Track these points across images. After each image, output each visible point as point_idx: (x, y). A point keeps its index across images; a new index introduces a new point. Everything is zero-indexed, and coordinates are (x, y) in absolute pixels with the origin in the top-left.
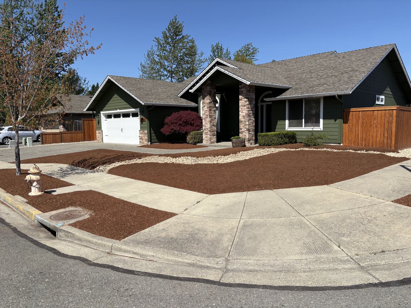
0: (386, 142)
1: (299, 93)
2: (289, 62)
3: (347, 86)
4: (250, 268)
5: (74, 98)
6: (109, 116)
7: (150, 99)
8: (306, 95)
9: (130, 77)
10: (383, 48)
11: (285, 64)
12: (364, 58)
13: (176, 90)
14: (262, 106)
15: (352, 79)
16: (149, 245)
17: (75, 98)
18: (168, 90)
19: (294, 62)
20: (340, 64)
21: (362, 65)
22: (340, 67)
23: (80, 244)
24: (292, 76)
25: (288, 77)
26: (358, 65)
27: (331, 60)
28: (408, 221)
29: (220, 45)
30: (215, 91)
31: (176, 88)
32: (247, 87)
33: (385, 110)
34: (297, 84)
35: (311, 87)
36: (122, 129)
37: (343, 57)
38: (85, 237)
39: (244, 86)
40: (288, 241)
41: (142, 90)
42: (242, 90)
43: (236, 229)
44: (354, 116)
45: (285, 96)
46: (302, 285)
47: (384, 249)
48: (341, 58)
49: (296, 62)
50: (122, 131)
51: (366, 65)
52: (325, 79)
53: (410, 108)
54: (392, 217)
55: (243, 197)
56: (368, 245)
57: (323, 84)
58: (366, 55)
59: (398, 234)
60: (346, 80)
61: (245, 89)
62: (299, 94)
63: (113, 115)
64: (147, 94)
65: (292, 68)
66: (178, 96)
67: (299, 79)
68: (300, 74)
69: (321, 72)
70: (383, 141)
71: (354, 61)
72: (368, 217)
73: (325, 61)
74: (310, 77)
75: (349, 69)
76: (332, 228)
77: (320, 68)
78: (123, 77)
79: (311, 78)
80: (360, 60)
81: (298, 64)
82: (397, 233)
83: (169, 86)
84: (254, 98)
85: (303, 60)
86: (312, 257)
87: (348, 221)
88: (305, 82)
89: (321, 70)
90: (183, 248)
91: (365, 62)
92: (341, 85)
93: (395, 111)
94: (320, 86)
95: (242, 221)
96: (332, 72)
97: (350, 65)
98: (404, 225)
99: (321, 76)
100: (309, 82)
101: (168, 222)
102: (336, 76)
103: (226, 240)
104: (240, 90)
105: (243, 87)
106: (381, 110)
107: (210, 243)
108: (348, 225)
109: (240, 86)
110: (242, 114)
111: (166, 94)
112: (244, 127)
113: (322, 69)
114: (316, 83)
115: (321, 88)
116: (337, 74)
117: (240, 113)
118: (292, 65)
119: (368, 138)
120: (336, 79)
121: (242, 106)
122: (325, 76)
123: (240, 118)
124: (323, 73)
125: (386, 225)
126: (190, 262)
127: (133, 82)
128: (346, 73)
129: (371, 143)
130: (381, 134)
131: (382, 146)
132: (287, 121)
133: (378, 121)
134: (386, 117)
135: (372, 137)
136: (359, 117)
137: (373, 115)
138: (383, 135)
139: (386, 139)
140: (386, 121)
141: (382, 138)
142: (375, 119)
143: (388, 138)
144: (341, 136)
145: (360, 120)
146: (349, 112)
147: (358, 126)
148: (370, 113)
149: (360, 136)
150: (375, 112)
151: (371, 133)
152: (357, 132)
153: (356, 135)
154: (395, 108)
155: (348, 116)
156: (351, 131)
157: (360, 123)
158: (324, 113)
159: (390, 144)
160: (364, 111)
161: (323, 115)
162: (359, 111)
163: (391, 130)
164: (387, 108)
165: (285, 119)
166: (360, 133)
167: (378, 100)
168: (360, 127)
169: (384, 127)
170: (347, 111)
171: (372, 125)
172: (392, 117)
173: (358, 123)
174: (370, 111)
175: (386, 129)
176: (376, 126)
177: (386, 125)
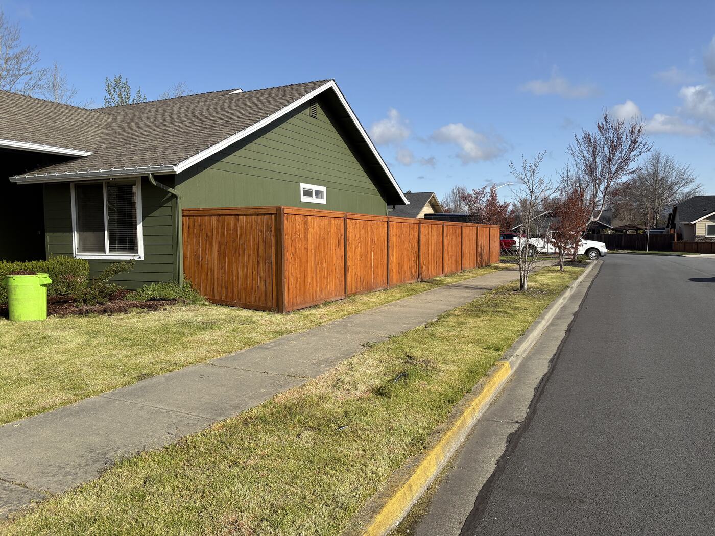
0: (263, 290)
29: (123, 80)
33: (258, 215)
44: (204, 227)
70: (258, 287)
93: (273, 216)
119: (231, 279)
129: (236, 290)
130: (254, 270)
131: (257, 299)
132: (75, 236)
133: (246, 241)
134: (261, 231)
135: (238, 278)
136: (211, 231)
137: (236, 225)
138: (257, 273)
139: (263, 283)
140: (261, 241)
141: (257, 280)
142: (241, 235)
143: (265, 280)
144: (179, 275)
145: (214, 236)
146: (193, 216)
147: (211, 251)
148: (232, 219)
149: (216, 276)
150: (240, 218)
151: (235, 267)
152: (210, 265)
153: (210, 272)
154: (274, 211)
155: (191, 226)
156: (198, 263)
157: (214, 244)
158: (144, 218)
159: (271, 295)
160: (220, 215)
161: (142, 223)
162: (211, 216)
163: (270, 262)
164: (260, 210)
165: (71, 232)
166: (216, 268)
167: (308, 193)
168: (215, 253)
169: (258, 255)
170: (190, 215)
171: (236, 250)
172: (271, 231)
173: (211, 244)
174: (232, 215)
175: (261, 260)
176: (244, 251)
177: (260, 250)
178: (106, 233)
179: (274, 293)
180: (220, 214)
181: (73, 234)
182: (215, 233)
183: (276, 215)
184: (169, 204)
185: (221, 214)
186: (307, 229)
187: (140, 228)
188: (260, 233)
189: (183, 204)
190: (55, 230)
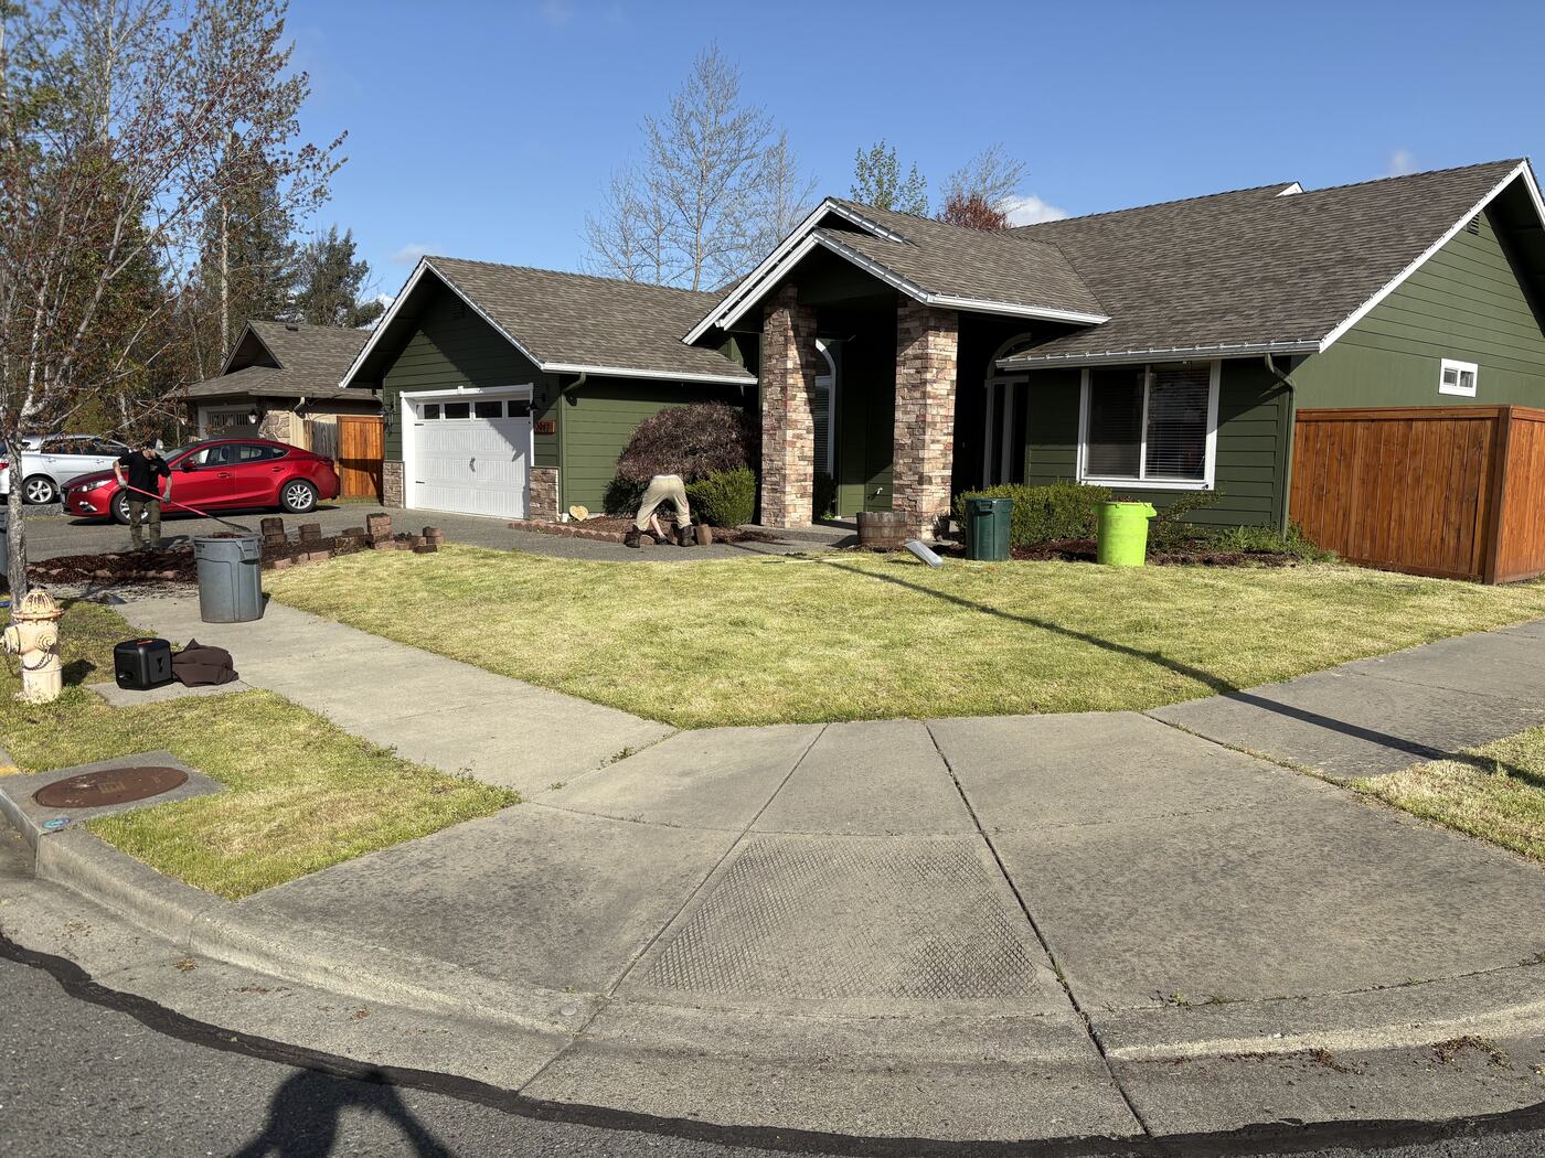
0: (1452, 544)
1: (1128, 341)
2: (1118, 222)
3: (1313, 323)
4: (674, 1040)
5: (319, 338)
6: (431, 411)
7: (573, 348)
8: (1153, 352)
9: (508, 263)
10: (1479, 174)
11: (1101, 231)
12: (1396, 214)
13: (680, 320)
14: (1000, 390)
15: (1336, 293)
16: (333, 925)
17: (324, 336)
18: (648, 318)
19: (1137, 221)
20: (1304, 232)
21: (1385, 239)
22: (1302, 245)
23: (97, 905)
24: (1116, 277)
25: (1102, 281)
26: (1370, 240)
27: (1271, 218)
28: (1384, 875)
29: (888, 152)
30: (814, 325)
31: (683, 311)
32: (927, 314)
33: (1456, 419)
34: (1128, 308)
35: (1178, 322)
36: (473, 460)
37: (1321, 209)
38: (115, 880)
39: (914, 312)
40: (876, 932)
41: (546, 316)
42: (906, 325)
43: (703, 875)
44: (1337, 439)
45: (1078, 351)
46: (829, 1127)
47: (1227, 993)
48: (1313, 210)
49: (1143, 221)
50: (471, 465)
51: (1403, 238)
52: (1237, 293)
53: (1543, 411)
54: (1322, 857)
55: (798, 746)
56: (1172, 971)
57: (1226, 313)
58: (1408, 199)
59: (1314, 931)
60: (1314, 296)
61: (917, 324)
62: (1126, 349)
63: (442, 408)
64: (565, 332)
65: (1122, 244)
66: (685, 340)
67: (1140, 289)
68: (1147, 269)
69: (1227, 262)
70: (1442, 539)
71: (1358, 225)
72: (1230, 852)
73: (1251, 221)
74: (1181, 282)
75: (1333, 255)
76: (1071, 889)
77: (1227, 247)
78: (482, 264)
79: (1187, 285)
80: (1381, 219)
81: (1148, 230)
82: (1312, 923)
83: (658, 303)
84: (954, 357)
85: (1172, 215)
86: (932, 1010)
87: (1146, 862)
88: (1158, 302)
89: (1229, 257)
90: (455, 942)
91: (1400, 228)
92: (1290, 317)
93: (1489, 423)
94: (1214, 320)
95: (744, 842)
96: (1267, 264)
97: (1341, 239)
98: (1354, 893)
99: (1224, 281)
100: (1174, 303)
101: (460, 832)
102: (1278, 282)
103: (644, 916)
104: (900, 326)
105: (911, 316)
106: (1441, 419)
107: (573, 929)
108: (1140, 880)
109: (900, 311)
110: (906, 418)
111: (640, 331)
112: (910, 470)
113: (1233, 252)
114: (1198, 308)
115: (1218, 326)
116: (1282, 272)
117: (899, 415)
118: (1127, 235)
119: (1385, 525)
120: (1278, 294)
121: (904, 386)
122: (1238, 280)
123: (896, 431)
124: (1231, 266)
125: (1283, 888)
126: (451, 1003)
127: (517, 285)
128: (1320, 269)
129: (1393, 545)
130: (1435, 512)
131: (1438, 560)
132: (1083, 451)
133: (1424, 462)
134: (1459, 447)
135: (1400, 524)
136: (1352, 445)
137: (1406, 436)
138: (1441, 518)
139: (1453, 534)
140: (1456, 464)
141: (1440, 529)
142: (1414, 453)
143: (1459, 530)
144: (1282, 516)
145: (1356, 456)
146: (1317, 421)
147: (1348, 480)
148: (1398, 428)
149: (1353, 519)
150: (1417, 425)
151: (1395, 505)
152: (1343, 501)
153: (1341, 513)
154: (1495, 414)
155: (1311, 438)
156: (1320, 499)
157: (1356, 469)
158: (1220, 423)
159: (1469, 555)
160: (1373, 421)
161: (1216, 432)
162: (1356, 421)
163: (1474, 498)
164: (1461, 412)
165: (1075, 443)
166: (1355, 504)
167: (1450, 377)
168: (1356, 482)
169: (1449, 485)
170: (1308, 419)
171: (1401, 478)
172: (1481, 448)
173: (1349, 466)
174: (1398, 420)
175: (1454, 495)
176: (1417, 480)
177: (1454, 478)
178: (1144, 446)
179: (1477, 552)
180: (1373, 419)
181: (1079, 448)
182: (1360, 451)
183: (1495, 420)
184: (1275, 401)
185: (1375, 417)
186: (1531, 445)
187: (1211, 440)
188: (1456, 451)
189: (1299, 402)
190: (1045, 440)
